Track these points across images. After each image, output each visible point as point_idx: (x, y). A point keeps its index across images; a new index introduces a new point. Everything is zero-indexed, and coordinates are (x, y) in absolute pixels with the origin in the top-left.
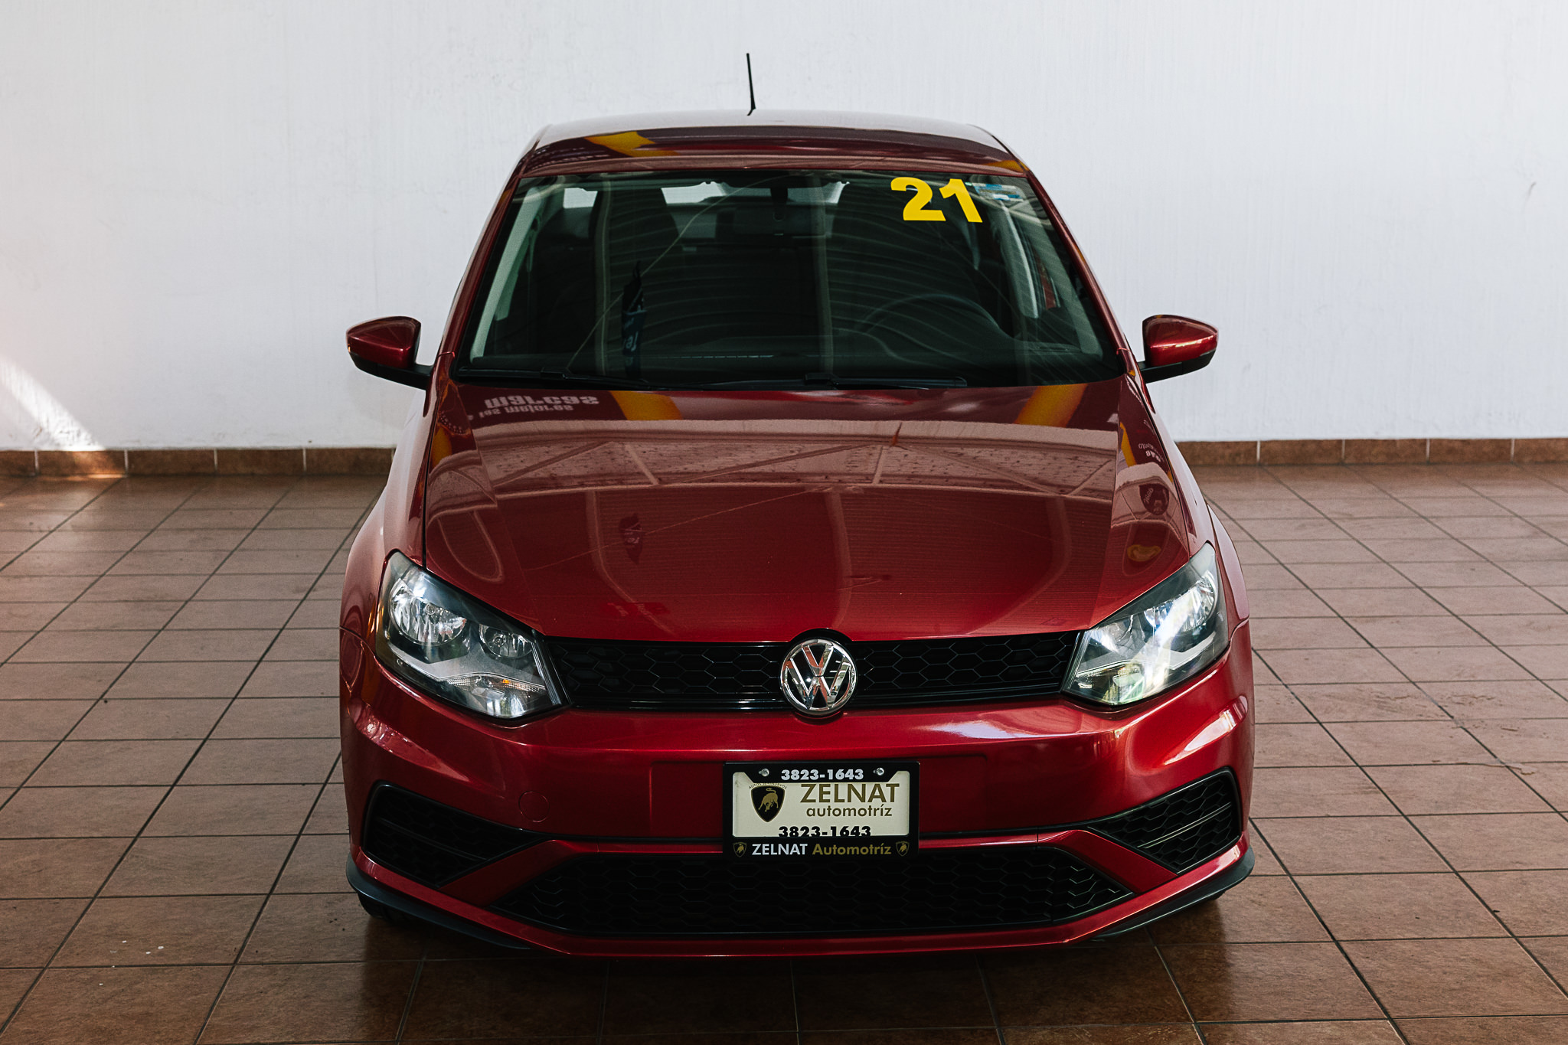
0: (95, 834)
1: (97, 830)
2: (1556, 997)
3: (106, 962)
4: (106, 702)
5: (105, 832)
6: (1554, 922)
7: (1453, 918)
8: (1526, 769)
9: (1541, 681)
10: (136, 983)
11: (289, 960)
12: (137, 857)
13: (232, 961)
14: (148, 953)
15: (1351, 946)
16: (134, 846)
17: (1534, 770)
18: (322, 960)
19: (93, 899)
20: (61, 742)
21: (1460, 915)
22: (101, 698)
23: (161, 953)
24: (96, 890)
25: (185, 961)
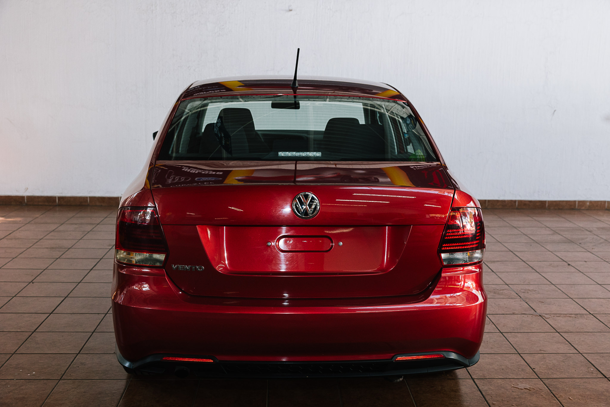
0: (19, 330)
1: (20, 329)
2: (554, 402)
3: (13, 378)
4: (33, 283)
5: (23, 330)
6: (555, 373)
7: (517, 371)
8: (547, 316)
9: (554, 285)
10: (22, 386)
11: (81, 378)
12: (32, 339)
13: (59, 378)
14: (29, 375)
15: (478, 381)
16: (32, 335)
17: (550, 317)
18: (93, 378)
19: (13, 354)
20: (13, 297)
21: (520, 370)
22: (32, 282)
23: (34, 375)
24: (14, 351)
25: (42, 378)
